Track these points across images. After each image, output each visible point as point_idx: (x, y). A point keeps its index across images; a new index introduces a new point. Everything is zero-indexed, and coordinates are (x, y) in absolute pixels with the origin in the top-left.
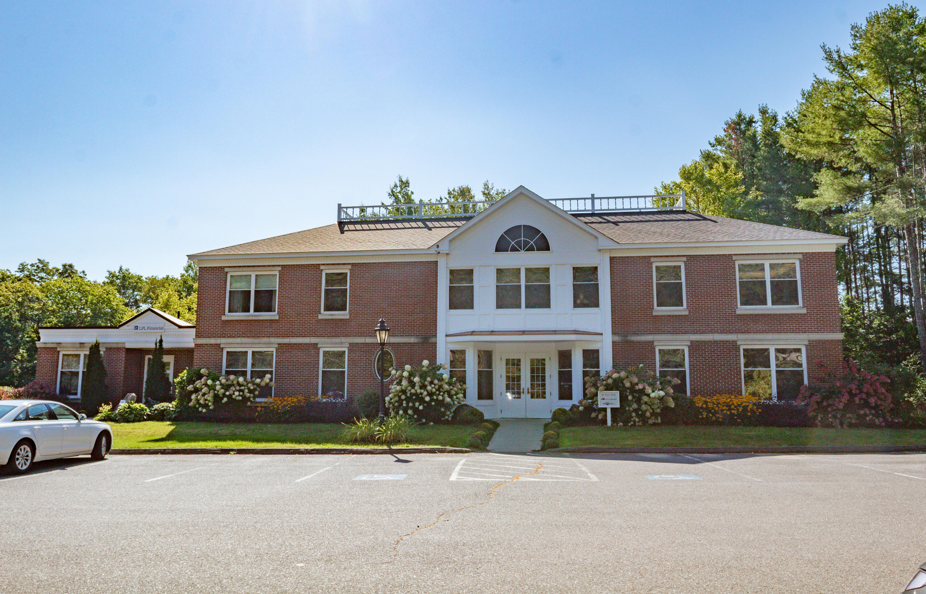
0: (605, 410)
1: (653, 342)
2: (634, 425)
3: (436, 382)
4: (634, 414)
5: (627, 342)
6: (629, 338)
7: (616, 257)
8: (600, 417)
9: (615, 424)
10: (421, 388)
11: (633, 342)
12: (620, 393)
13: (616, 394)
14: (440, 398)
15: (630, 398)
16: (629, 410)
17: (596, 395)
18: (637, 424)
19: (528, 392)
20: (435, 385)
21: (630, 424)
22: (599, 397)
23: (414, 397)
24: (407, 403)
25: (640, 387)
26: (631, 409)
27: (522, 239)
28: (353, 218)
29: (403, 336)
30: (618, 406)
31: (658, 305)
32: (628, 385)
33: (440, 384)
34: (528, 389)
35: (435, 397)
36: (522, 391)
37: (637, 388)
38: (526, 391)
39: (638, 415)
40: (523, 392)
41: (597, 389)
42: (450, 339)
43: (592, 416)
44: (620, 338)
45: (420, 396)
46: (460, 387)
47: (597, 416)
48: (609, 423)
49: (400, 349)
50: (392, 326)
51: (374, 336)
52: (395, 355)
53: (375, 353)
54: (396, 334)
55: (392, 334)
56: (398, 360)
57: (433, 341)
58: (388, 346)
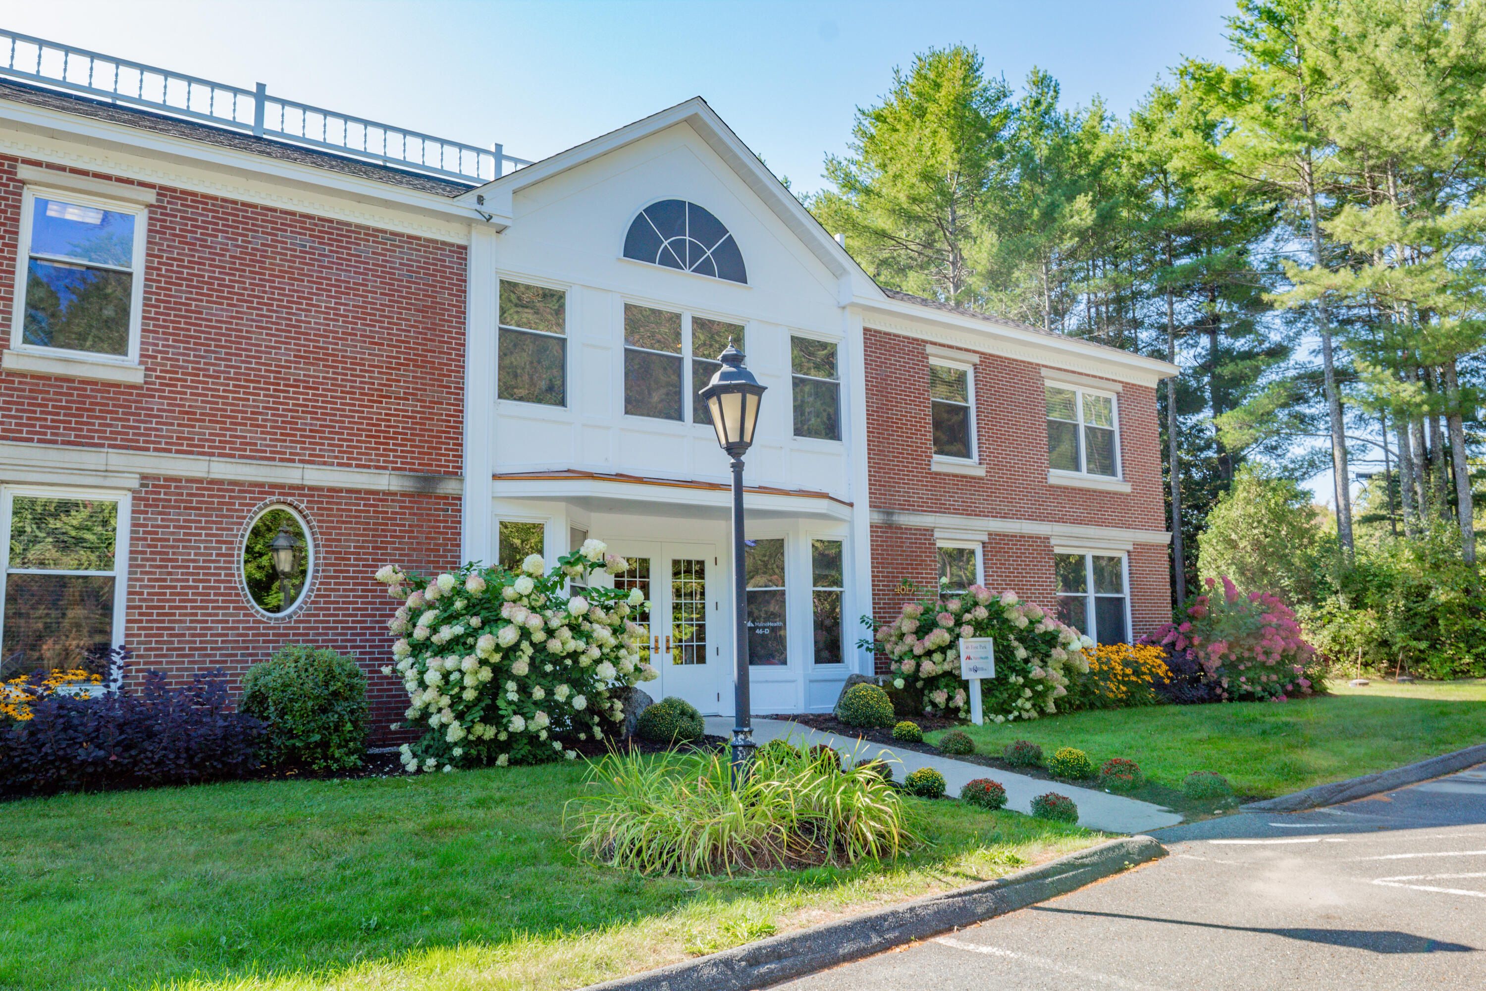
1: (932, 531)
6: (895, 518)
11: (900, 527)
13: (988, 646)
19: (668, 649)
22: (963, 653)
27: (688, 238)
29: (348, 465)
30: (992, 674)
31: (938, 452)
34: (668, 641)
36: (652, 644)
38: (662, 645)
40: (656, 648)
42: (505, 488)
44: (882, 517)
45: (570, 662)
49: (338, 510)
50: (311, 431)
51: (241, 457)
52: (322, 527)
53: (244, 518)
54: (323, 456)
55: (310, 455)
56: (331, 546)
57: (451, 491)
58: (293, 495)
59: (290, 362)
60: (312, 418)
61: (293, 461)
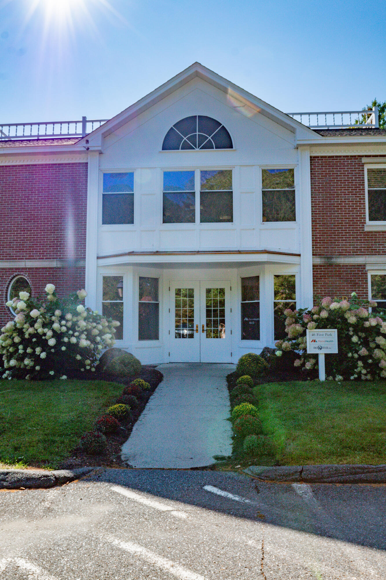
0: (316, 356)
1: (364, 265)
2: (359, 379)
3: (69, 316)
4: (360, 363)
5: (331, 265)
6: (334, 260)
7: (318, 157)
8: (308, 366)
9: (331, 378)
10: (44, 325)
11: (338, 265)
12: (338, 332)
13: (333, 334)
14: (74, 340)
15: (355, 339)
16: (353, 357)
17: (304, 334)
18: (363, 377)
19: (203, 330)
20: (67, 321)
21: (352, 378)
22: (309, 337)
23: (34, 340)
24: (25, 349)
25: (373, 322)
26: (356, 356)
27: (197, 133)
28: (9, 137)
29: (43, 259)
30: (335, 351)
31: (371, 219)
32: (352, 320)
33: (75, 319)
34: (203, 327)
35: (66, 340)
36: (195, 328)
37: (367, 324)
38: (200, 329)
39: (366, 365)
40: (197, 330)
41: (305, 325)
42: (102, 262)
43: (295, 364)
44: (323, 260)
45: (43, 338)
46: (107, 324)
47: (303, 364)
48: (322, 376)
49: (39, 276)
50: (29, 247)
51: (6, 259)
52: (33, 283)
53: (7, 281)
54: (34, 256)
55: (29, 256)
56: (36, 290)
57: (81, 265)
58: (22, 272)
59: (22, 222)
60: (30, 242)
61: (23, 259)
